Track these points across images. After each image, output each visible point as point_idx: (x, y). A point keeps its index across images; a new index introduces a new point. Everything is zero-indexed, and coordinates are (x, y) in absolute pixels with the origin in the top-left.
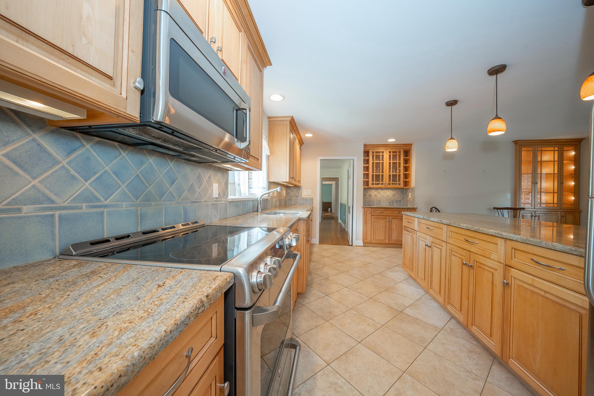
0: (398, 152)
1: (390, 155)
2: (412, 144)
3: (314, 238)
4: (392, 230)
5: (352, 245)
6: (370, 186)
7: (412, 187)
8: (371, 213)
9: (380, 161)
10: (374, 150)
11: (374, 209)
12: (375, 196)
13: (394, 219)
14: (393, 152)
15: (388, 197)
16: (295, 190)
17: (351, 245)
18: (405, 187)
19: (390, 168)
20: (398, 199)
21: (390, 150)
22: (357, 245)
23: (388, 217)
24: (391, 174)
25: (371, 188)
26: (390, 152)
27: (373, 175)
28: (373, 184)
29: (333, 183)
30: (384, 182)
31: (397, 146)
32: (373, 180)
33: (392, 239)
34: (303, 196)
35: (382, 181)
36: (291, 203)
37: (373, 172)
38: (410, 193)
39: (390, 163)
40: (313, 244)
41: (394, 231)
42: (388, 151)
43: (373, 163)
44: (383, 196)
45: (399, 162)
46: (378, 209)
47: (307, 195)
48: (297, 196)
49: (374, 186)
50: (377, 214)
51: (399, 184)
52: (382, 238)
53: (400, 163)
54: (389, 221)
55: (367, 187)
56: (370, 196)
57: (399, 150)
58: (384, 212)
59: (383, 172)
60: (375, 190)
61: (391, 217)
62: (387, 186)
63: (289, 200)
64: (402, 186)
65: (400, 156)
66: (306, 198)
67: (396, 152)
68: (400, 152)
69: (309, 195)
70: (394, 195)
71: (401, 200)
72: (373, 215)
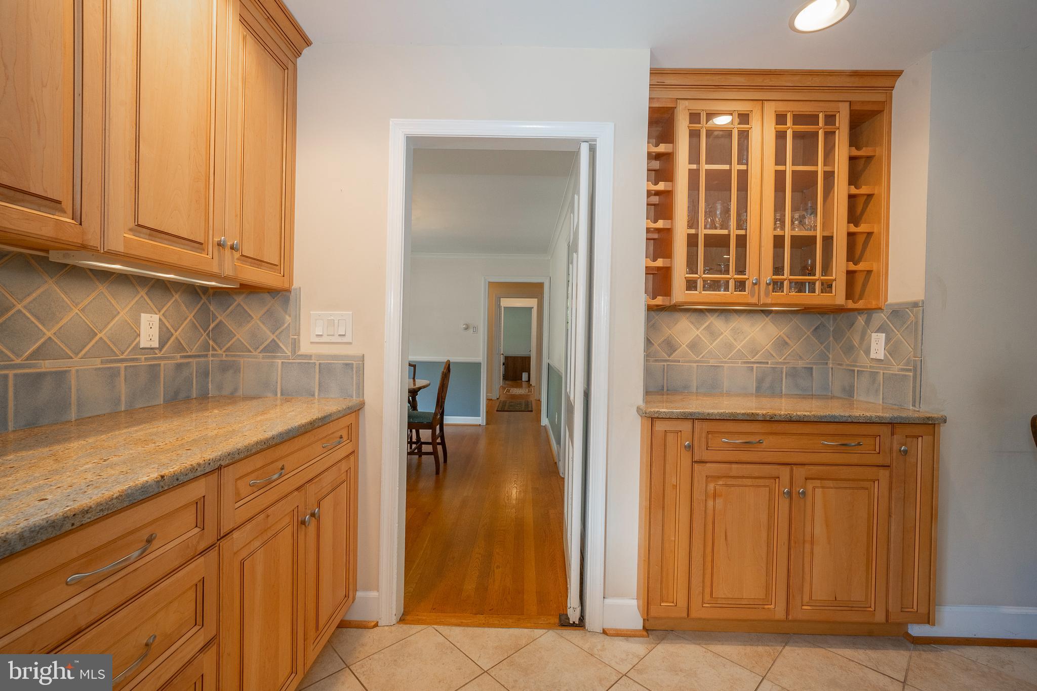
0: (821, 116)
1: (781, 136)
2: (897, 74)
3: (367, 588)
4: (808, 547)
5: (581, 624)
6: (679, 293)
7: (890, 301)
8: (690, 448)
9: (727, 167)
10: (697, 106)
11: (706, 426)
12: (693, 346)
13: (817, 483)
14: (799, 119)
15: (754, 352)
16: (256, 311)
17: (574, 625)
18: (850, 305)
19: (779, 206)
20: (801, 364)
21: (782, 107)
22: (607, 626)
23: (785, 472)
24: (788, 233)
25: (675, 309)
26: (781, 119)
27: (692, 241)
28: (691, 285)
29: (532, 303)
30: (751, 275)
31: (817, 81)
32: (692, 265)
33: (806, 598)
34: (305, 348)
35: (741, 270)
36: (236, 390)
37: (692, 222)
38: (880, 330)
39: (780, 177)
40: (362, 626)
41: (817, 549)
42: (770, 110)
43: (694, 176)
44: (730, 347)
45: (825, 173)
46: (731, 427)
47: (333, 339)
48: (272, 348)
49: (701, 295)
50: (720, 456)
51: (827, 287)
52: (751, 590)
53: (829, 176)
54: (790, 494)
55: (659, 300)
56: (670, 346)
57: (830, 108)
58: (759, 442)
59: (741, 223)
60: (694, 317)
61: (800, 472)
62: (767, 295)
63: (225, 367)
64: (838, 296)
65: (829, 135)
66: (320, 357)
67: (812, 119)
68: (830, 119)
69: (340, 340)
70: (782, 344)
71: (812, 368)
72: (705, 458)
